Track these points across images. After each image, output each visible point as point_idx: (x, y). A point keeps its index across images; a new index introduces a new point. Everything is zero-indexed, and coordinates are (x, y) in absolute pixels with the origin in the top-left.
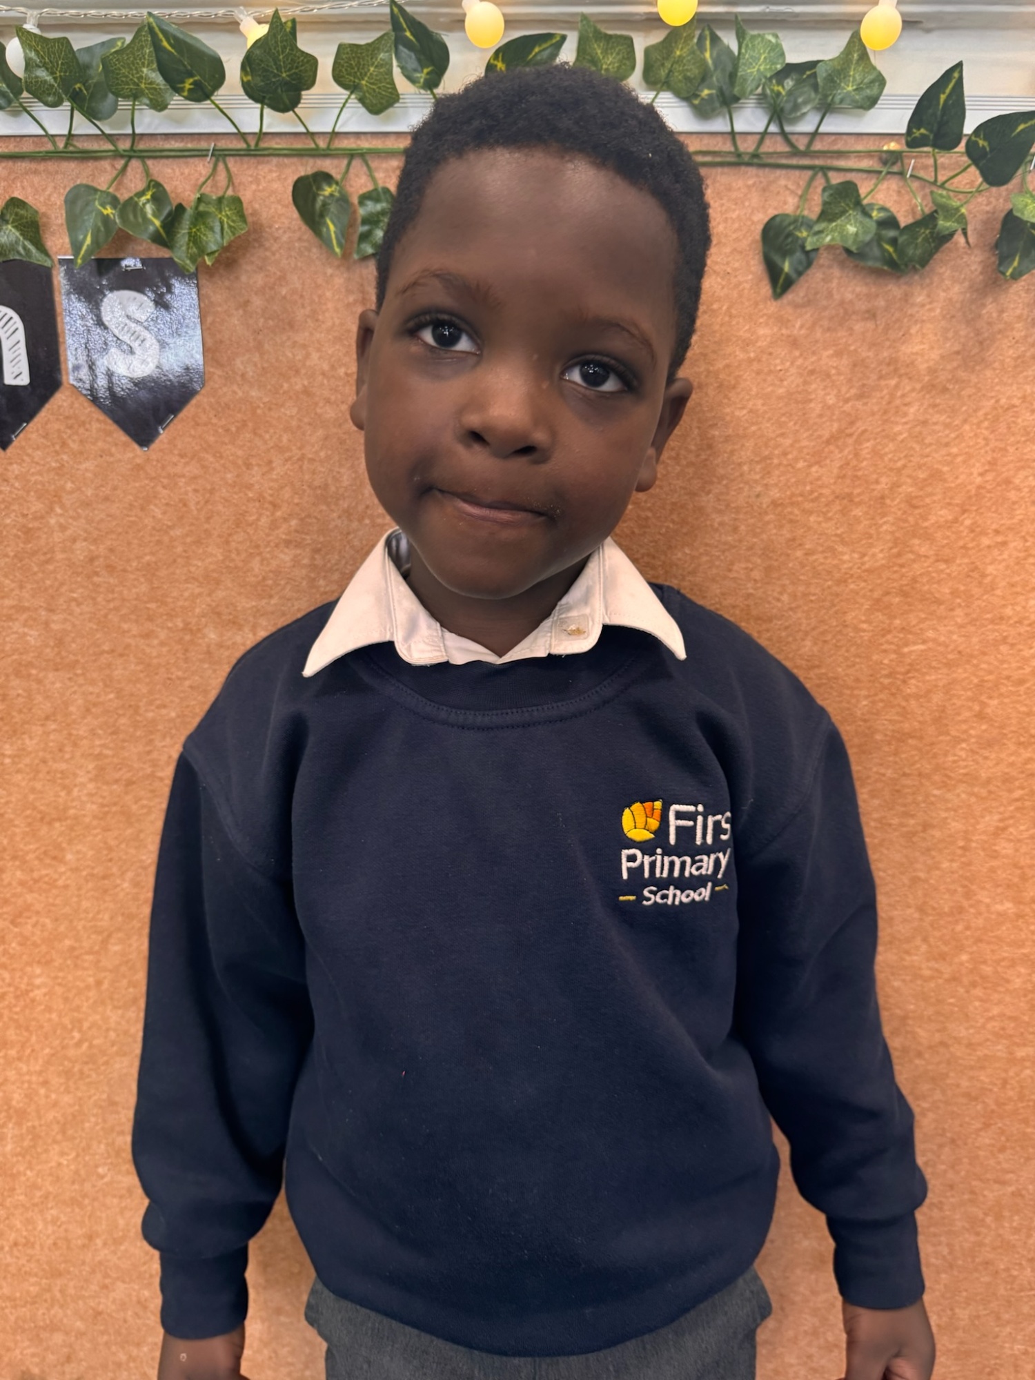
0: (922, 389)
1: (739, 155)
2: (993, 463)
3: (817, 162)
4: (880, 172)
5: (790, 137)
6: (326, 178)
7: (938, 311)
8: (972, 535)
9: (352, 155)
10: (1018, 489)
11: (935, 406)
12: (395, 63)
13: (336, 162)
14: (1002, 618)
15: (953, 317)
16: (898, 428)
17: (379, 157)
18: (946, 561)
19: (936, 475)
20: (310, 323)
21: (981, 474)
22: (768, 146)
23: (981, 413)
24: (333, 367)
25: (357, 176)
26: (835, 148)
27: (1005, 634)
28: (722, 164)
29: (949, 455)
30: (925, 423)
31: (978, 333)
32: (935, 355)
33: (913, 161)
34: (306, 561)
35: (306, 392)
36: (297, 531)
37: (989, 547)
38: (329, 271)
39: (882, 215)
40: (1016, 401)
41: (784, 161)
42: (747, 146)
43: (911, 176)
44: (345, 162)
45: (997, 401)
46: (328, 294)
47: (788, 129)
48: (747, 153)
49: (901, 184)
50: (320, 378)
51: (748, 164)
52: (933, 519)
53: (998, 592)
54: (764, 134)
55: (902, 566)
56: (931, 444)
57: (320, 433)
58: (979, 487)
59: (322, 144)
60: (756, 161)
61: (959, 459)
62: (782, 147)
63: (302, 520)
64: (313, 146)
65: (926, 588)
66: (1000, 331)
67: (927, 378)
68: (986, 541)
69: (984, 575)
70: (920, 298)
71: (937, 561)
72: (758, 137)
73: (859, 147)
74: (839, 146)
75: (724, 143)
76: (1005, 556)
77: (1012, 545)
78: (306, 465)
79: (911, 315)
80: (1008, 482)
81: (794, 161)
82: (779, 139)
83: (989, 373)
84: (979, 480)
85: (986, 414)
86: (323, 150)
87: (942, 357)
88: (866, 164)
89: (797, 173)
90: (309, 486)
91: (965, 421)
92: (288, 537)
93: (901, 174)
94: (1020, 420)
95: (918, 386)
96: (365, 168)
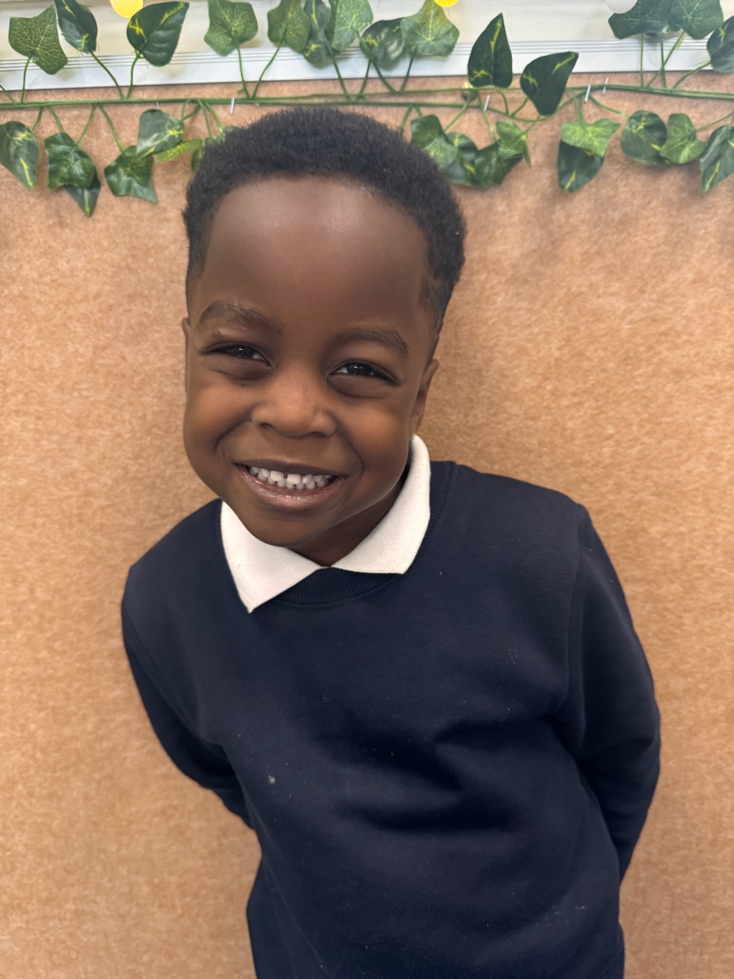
0: (507, 281)
1: (347, 96)
2: (568, 340)
3: (412, 100)
4: (460, 106)
5: (387, 80)
6: (20, 127)
7: (516, 218)
8: (553, 398)
9: (41, 108)
10: (590, 360)
11: (518, 295)
12: (60, 32)
13: (30, 113)
14: (581, 463)
15: (529, 222)
16: (489, 314)
17: (63, 108)
18: (533, 419)
19: (522, 351)
20: (21, 242)
21: (558, 349)
22: (370, 89)
23: (556, 299)
24: (41, 276)
25: (47, 124)
26: (425, 88)
27: (584, 475)
29: (531, 334)
30: (510, 309)
31: (550, 234)
32: (516, 253)
33: (488, 97)
34: (31, 426)
35: (22, 295)
36: (23, 403)
37: (567, 407)
38: (32, 200)
39: (463, 142)
40: (584, 289)
41: (384, 100)
42: (354, 89)
43: (488, 109)
44: (37, 113)
45: (569, 289)
46: (33, 219)
47: (384, 73)
48: (353, 95)
49: (480, 115)
50: (32, 285)
51: (355, 104)
52: (521, 386)
53: (577, 442)
54: (366, 79)
55: (498, 423)
56: (516, 326)
57: (35, 327)
58: (557, 359)
59: (17, 99)
60: (361, 101)
61: (540, 337)
62: (381, 88)
63: (26, 394)
64: (10, 102)
65: (518, 440)
66: (568, 233)
67: (510, 273)
68: (565, 402)
69: (564, 429)
70: (501, 207)
71: (526, 418)
72: (362, 81)
73: (444, 86)
74: (428, 86)
75: (335, 87)
76: (582, 413)
77: (587, 405)
78: (26, 353)
79: (495, 222)
80: (581, 354)
81: (393, 100)
82: (379, 82)
83: (560, 266)
84: (557, 354)
85: (560, 300)
86: (18, 104)
87: (522, 255)
88: (451, 100)
89: (395, 109)
90: (30, 368)
91: (543, 306)
92: (17, 408)
93: (479, 107)
94: (588, 304)
95: (504, 279)
96: (53, 118)
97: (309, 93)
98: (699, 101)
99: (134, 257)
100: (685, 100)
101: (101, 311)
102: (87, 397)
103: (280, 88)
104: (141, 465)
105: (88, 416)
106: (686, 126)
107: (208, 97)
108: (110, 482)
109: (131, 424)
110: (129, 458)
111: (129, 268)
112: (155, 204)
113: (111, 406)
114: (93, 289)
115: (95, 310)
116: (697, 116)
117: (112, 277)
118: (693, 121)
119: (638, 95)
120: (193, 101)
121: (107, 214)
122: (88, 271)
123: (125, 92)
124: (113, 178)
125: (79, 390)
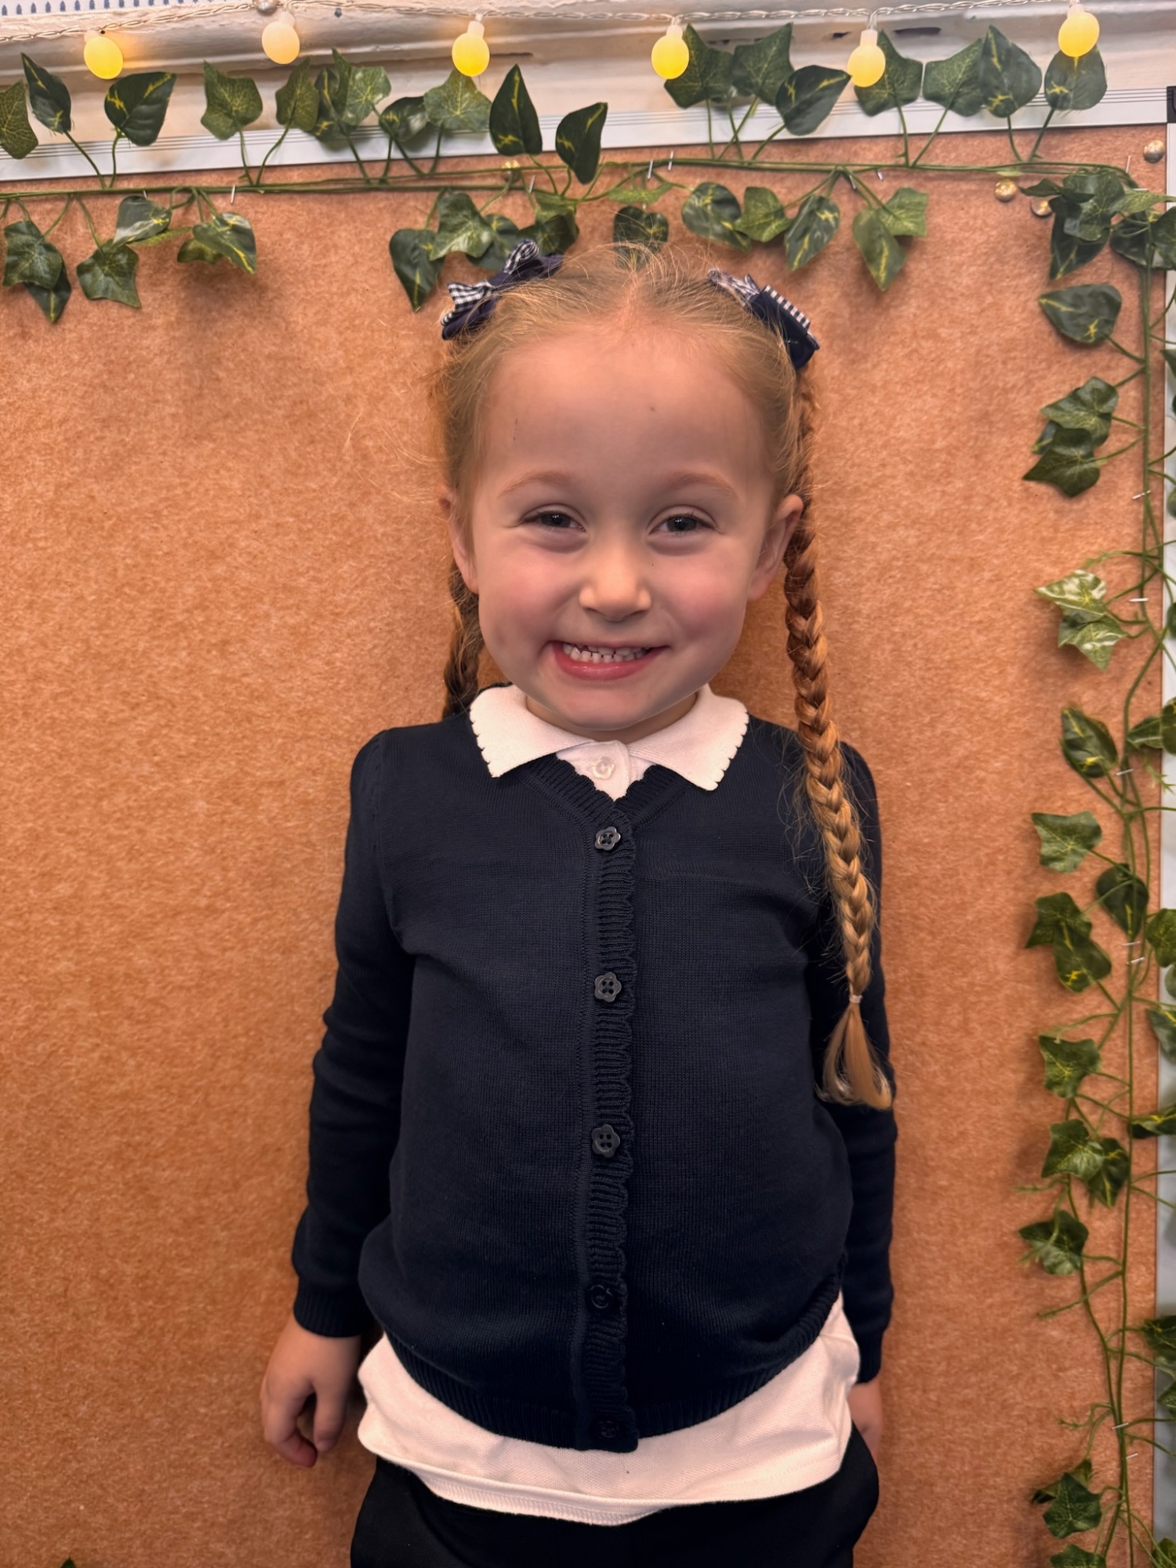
1: (368, 181)
3: (443, 183)
4: (500, 188)
5: (415, 163)
9: (9, 200)
12: (29, 109)
17: (34, 201)
22: (395, 171)
26: (460, 169)
28: (353, 191)
33: (533, 179)
39: (501, 224)
41: (411, 184)
42: (377, 172)
43: (532, 190)
47: (410, 155)
48: (376, 179)
49: (526, 198)
51: (377, 190)
54: (389, 160)
60: (384, 186)
62: (406, 171)
72: (383, 164)
73: (482, 167)
74: (462, 167)
75: (353, 171)
81: (421, 184)
82: (405, 164)
88: (489, 182)
89: (425, 194)
93: (523, 189)
97: (323, 178)
98: (784, 175)
99: (110, 372)
100: (767, 173)
101: (66, 440)
102: (44, 549)
103: (289, 174)
104: (106, 636)
105: (43, 573)
106: (771, 201)
107: (204, 185)
108: (66, 661)
109: (97, 582)
110: (93, 628)
111: (105, 386)
112: (138, 309)
113: (75, 560)
114: (60, 412)
115: (60, 438)
116: (784, 191)
117: (83, 397)
118: (780, 197)
119: (710, 170)
120: (186, 190)
121: (79, 322)
122: (54, 391)
123: (108, 183)
124: (88, 277)
125: (34, 540)
